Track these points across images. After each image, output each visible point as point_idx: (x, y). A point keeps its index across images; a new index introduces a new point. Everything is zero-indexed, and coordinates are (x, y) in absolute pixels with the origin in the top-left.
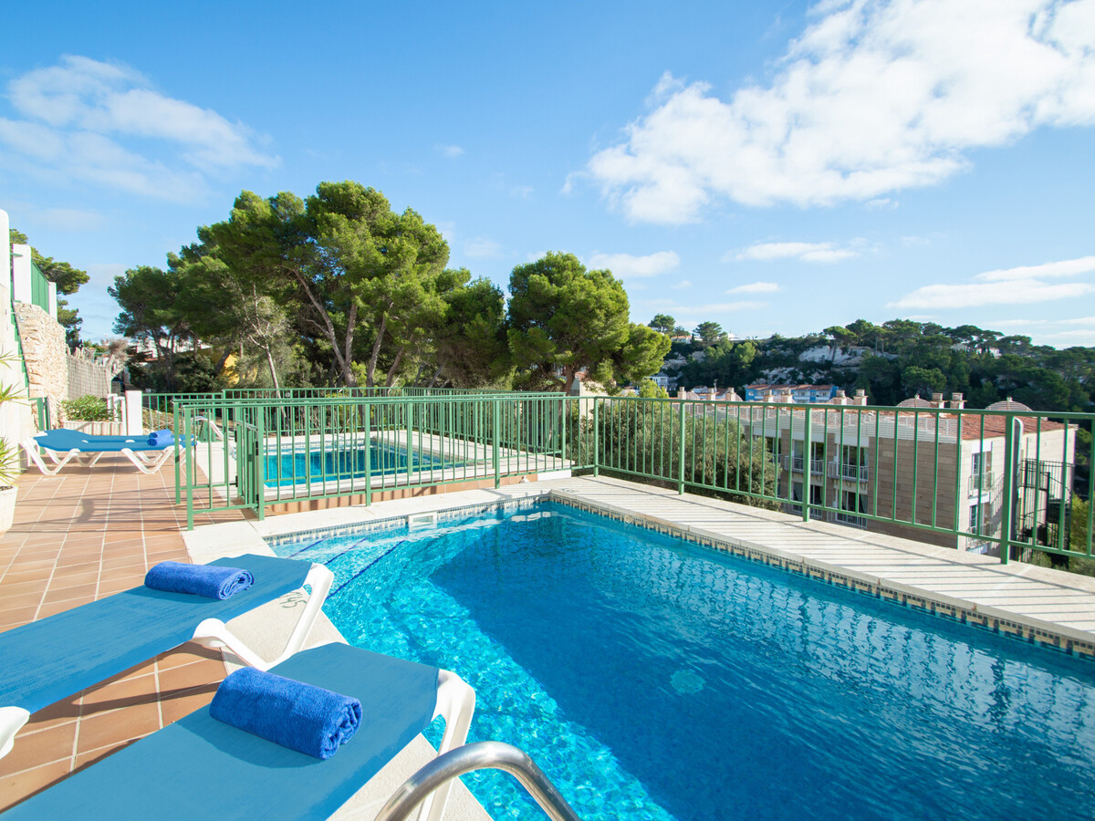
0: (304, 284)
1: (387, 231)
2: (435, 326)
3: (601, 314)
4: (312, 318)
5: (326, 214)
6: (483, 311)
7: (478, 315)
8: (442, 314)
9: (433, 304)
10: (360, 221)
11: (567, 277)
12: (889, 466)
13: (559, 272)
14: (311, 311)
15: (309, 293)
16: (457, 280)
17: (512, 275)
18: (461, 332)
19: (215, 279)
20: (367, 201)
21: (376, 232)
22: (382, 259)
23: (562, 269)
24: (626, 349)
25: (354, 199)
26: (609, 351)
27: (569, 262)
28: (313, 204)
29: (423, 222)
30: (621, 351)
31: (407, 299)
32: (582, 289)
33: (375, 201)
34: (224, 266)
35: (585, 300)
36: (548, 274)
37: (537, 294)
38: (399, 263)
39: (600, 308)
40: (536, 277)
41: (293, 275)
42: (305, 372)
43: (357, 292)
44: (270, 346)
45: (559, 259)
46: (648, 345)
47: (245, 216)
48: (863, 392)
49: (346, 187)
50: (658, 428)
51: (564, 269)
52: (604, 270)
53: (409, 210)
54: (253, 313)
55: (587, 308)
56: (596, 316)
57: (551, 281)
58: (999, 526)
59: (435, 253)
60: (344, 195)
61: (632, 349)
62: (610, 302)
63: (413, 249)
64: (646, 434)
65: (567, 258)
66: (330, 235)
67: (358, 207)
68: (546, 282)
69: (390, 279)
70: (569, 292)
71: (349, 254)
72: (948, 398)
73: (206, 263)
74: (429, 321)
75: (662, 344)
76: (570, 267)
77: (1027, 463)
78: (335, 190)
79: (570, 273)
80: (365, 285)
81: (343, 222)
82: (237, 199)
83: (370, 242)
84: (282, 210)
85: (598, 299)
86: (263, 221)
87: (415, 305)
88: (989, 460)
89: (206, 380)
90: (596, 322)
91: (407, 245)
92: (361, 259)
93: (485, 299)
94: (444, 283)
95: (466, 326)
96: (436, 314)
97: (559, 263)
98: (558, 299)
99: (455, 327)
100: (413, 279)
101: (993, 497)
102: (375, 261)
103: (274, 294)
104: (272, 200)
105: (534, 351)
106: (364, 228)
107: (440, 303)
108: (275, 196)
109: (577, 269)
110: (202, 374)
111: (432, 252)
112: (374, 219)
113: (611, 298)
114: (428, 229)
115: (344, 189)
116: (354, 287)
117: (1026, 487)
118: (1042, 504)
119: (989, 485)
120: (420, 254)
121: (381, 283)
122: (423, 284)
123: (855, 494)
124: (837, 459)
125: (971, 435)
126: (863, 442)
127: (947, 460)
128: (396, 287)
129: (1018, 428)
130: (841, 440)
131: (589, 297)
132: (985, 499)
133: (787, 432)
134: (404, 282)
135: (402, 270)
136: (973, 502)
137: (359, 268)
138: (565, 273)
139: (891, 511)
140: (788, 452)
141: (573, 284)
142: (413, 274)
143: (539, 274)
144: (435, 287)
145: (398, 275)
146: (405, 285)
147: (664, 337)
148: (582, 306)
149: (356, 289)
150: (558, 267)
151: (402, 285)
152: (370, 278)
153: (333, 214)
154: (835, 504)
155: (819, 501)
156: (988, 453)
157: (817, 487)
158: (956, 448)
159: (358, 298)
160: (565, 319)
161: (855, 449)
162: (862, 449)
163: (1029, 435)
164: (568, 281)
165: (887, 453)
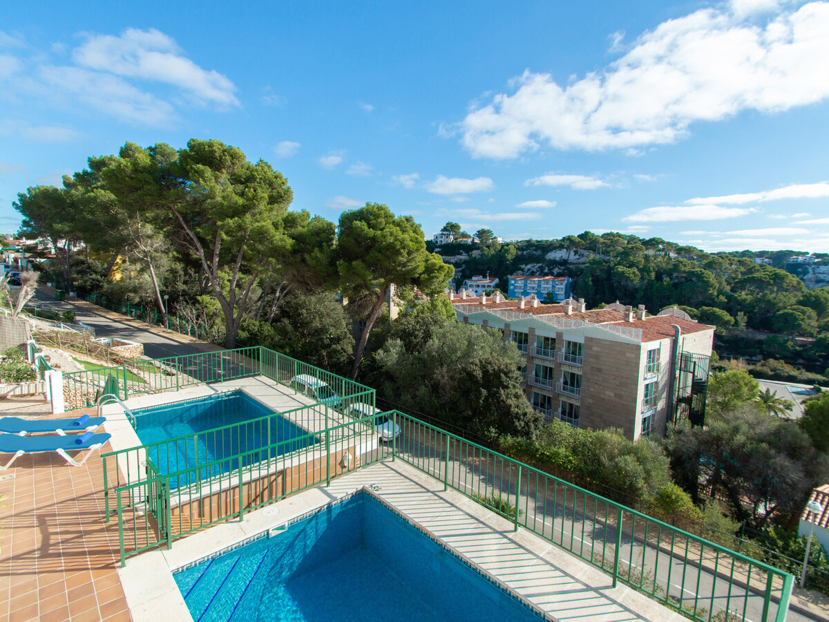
0: (178, 215)
1: (245, 179)
2: (284, 256)
3: (404, 252)
4: (185, 240)
5: (194, 165)
6: (320, 246)
7: (316, 249)
8: (288, 247)
9: (282, 240)
10: (222, 173)
11: (381, 223)
12: (597, 357)
13: (375, 219)
14: (184, 236)
15: (183, 223)
16: (300, 220)
17: (341, 218)
18: (303, 260)
19: (106, 207)
20: (228, 157)
21: (235, 180)
22: (241, 201)
23: (377, 216)
24: (422, 276)
25: (217, 154)
26: (411, 278)
27: (382, 212)
28: (184, 156)
29: (271, 170)
30: (419, 277)
31: (261, 235)
32: (391, 234)
33: (234, 156)
34: (113, 197)
35: (393, 243)
36: (367, 221)
37: (359, 235)
38: (254, 205)
39: (404, 248)
40: (358, 223)
41: (170, 208)
42: (180, 276)
43: (222, 227)
44: (151, 259)
45: (375, 209)
47: (129, 164)
48: (583, 300)
49: (211, 145)
50: (444, 336)
51: (379, 217)
52: (408, 216)
53: (261, 161)
54: (137, 232)
55: (395, 248)
56: (401, 254)
57: (370, 226)
58: (664, 395)
59: (281, 196)
60: (210, 151)
61: (426, 277)
62: (411, 243)
63: (264, 194)
64: (434, 343)
65: (380, 208)
66: (198, 182)
67: (220, 161)
68: (366, 227)
69: (248, 218)
70: (382, 236)
71: (213, 198)
72: (637, 308)
73: (98, 194)
74: (277, 252)
75: (448, 272)
76: (383, 216)
77: (682, 355)
79: (383, 220)
80: (229, 223)
81: (208, 172)
82: (122, 148)
83: (230, 188)
84: (159, 157)
85: (402, 242)
86: (144, 168)
87: (268, 239)
88: (659, 354)
89: (98, 280)
90: (401, 258)
91: (260, 191)
92: (225, 203)
94: (290, 222)
95: (307, 256)
96: (284, 247)
97: (375, 212)
98: (374, 239)
99: (299, 257)
100: (265, 219)
101: (661, 377)
102: (236, 203)
103: (153, 221)
104: (151, 149)
105: (357, 278)
106: (224, 176)
107: (287, 240)
108: (153, 146)
109: (388, 216)
110: (94, 276)
111: (278, 197)
112: (233, 170)
113: (411, 240)
114: (276, 177)
115: (209, 146)
116: (219, 223)
117: (680, 370)
118: (690, 383)
119: (658, 370)
120: (271, 197)
121: (240, 221)
122: (273, 223)
123: (574, 374)
124: (564, 350)
125: (648, 338)
126: (580, 340)
127: (632, 356)
128: (252, 225)
129: (677, 331)
130: (566, 338)
131: (396, 240)
132: (655, 380)
133: (532, 330)
134: (259, 222)
135: (257, 211)
136: (647, 382)
137: (223, 209)
138: (379, 220)
139: (596, 386)
140: (533, 343)
141: (384, 231)
142: (266, 215)
143: (360, 220)
144: (283, 225)
145: (254, 215)
146: (259, 224)
147: (449, 268)
148: (391, 247)
149: (221, 225)
150: (374, 216)
151: (257, 224)
152: (232, 217)
153: (200, 166)
154: (562, 380)
155: (551, 377)
156: (659, 350)
157: (551, 369)
158: (638, 348)
159: (222, 233)
160: (380, 255)
161: (575, 344)
162: (580, 344)
163: (684, 336)
164: (382, 227)
165: (595, 349)
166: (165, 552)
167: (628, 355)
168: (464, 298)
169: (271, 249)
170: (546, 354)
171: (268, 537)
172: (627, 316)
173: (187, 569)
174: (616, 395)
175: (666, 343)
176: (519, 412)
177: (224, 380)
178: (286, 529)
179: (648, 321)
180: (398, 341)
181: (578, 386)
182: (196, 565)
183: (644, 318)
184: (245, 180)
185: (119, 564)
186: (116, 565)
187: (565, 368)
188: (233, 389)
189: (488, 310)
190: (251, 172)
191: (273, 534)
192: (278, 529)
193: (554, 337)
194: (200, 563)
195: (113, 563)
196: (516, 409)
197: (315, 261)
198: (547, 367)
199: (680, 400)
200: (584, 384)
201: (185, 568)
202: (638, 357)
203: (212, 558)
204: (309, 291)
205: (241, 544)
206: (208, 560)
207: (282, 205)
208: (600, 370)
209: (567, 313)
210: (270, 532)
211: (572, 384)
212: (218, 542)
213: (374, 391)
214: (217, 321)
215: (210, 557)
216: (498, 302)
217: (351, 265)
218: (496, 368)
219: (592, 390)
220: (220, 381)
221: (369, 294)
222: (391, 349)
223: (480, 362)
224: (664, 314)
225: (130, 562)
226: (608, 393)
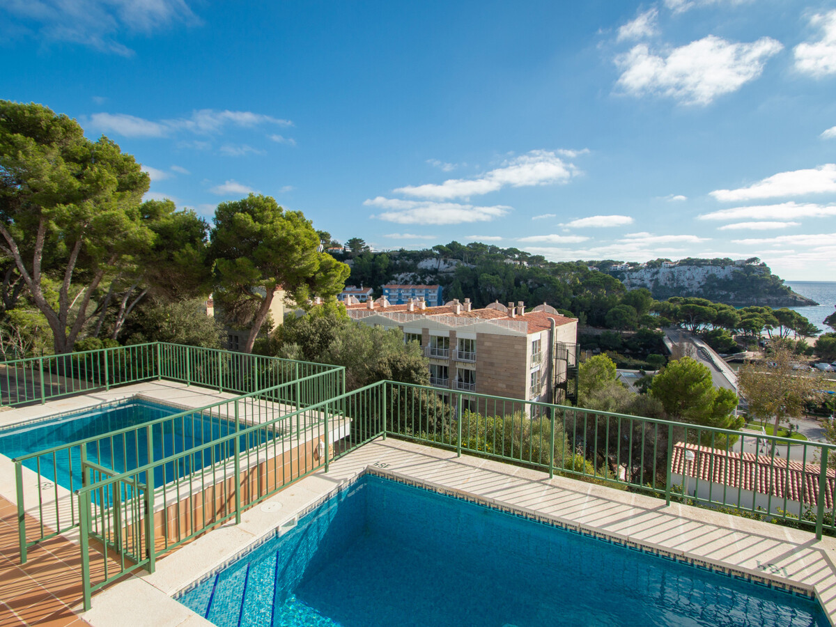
1: (81, 157)
2: (142, 252)
3: (299, 248)
5: (8, 135)
6: (192, 240)
7: (188, 245)
8: (152, 243)
9: (142, 233)
10: (52, 147)
11: (267, 217)
12: (488, 351)
13: (261, 212)
16: (163, 211)
17: (217, 211)
18: (170, 259)
20: (60, 129)
21: (69, 157)
22: (77, 184)
23: (263, 209)
24: (317, 275)
25: (43, 123)
26: (304, 277)
27: (269, 204)
29: (119, 151)
30: (313, 277)
31: (111, 226)
32: (283, 228)
33: (69, 129)
35: (285, 238)
36: (252, 213)
37: (242, 229)
38: (98, 189)
39: (298, 244)
40: (240, 215)
43: (48, 217)
45: (261, 201)
46: (335, 273)
48: (469, 300)
49: (33, 110)
50: (347, 337)
51: (265, 209)
52: (297, 211)
53: (104, 138)
55: (287, 243)
56: (294, 250)
57: (255, 219)
58: (545, 382)
59: (135, 183)
60: (30, 119)
61: (323, 275)
62: (307, 240)
63: (113, 178)
64: (337, 345)
65: (267, 200)
66: (15, 157)
67: (47, 132)
68: (250, 220)
69: (89, 205)
70: (273, 229)
71: (38, 177)
72: (516, 305)
74: (133, 247)
75: (344, 271)
76: (270, 208)
77: (557, 344)
78: (19, 112)
79: (270, 213)
80: (61, 210)
81: (31, 145)
83: (63, 167)
85: (296, 237)
87: (119, 232)
88: (540, 344)
90: (295, 255)
91: (106, 173)
92: (55, 186)
93: (191, 228)
94: (149, 212)
95: (176, 254)
96: (144, 242)
97: (260, 204)
98: (261, 234)
99: (164, 254)
100: (117, 209)
101: (542, 367)
102: (71, 186)
105: (242, 277)
106: (55, 152)
107: (147, 233)
109: (275, 210)
111: (132, 183)
112: (66, 145)
113: (305, 236)
114: (126, 160)
116: (44, 210)
117: (556, 359)
118: (564, 369)
119: (540, 360)
120: (120, 183)
121: (78, 209)
122: (127, 213)
123: (468, 371)
124: (457, 348)
125: (532, 331)
126: (473, 337)
127: (520, 347)
128: (96, 215)
129: (552, 324)
130: (459, 335)
131: (288, 235)
132: (538, 369)
133: (426, 330)
134: (105, 210)
135: (101, 197)
136: (533, 371)
137: (52, 193)
138: (266, 213)
139: (489, 380)
140: (427, 344)
141: (275, 223)
142: (114, 202)
143: (243, 212)
144: (140, 216)
145: (97, 202)
146: (108, 213)
147: (345, 267)
148: (283, 242)
149: (48, 214)
150: (259, 208)
151: (103, 213)
152: (65, 203)
153: (19, 137)
154: (457, 378)
155: (446, 376)
156: (540, 340)
157: (446, 368)
158: (525, 339)
159: (50, 221)
160: (270, 252)
161: (467, 341)
162: (472, 341)
163: (557, 327)
164: (269, 220)
165: (487, 344)
166: (148, 578)
167: (516, 347)
168: (350, 304)
169: (124, 243)
170: (440, 353)
171: (277, 537)
172: (510, 312)
173: (186, 593)
174: (508, 386)
175: (545, 333)
176: (432, 407)
177: (111, 388)
178: (296, 524)
179: (526, 316)
180: (296, 346)
181: (472, 382)
182: (196, 586)
183: (523, 314)
184: (85, 159)
185: (81, 606)
186: (72, 610)
187: (459, 366)
188: (130, 395)
189: (379, 314)
190: (90, 150)
191: (283, 531)
192: (286, 525)
193: (448, 335)
194: (202, 582)
195: (66, 609)
196: (429, 405)
197: (187, 259)
198: (442, 367)
199: (558, 386)
200: (477, 379)
201: (183, 592)
202: (525, 349)
203: (216, 573)
204: (175, 297)
205: (249, 549)
206: (211, 576)
207: (135, 193)
208: (492, 364)
209: (455, 313)
210: (280, 530)
211: (467, 381)
212: (222, 551)
213: (343, 368)
214: (36, 342)
215: (214, 572)
216: (385, 306)
217: (235, 263)
218: (406, 366)
219: (486, 384)
220: (105, 389)
221: (251, 300)
222: (289, 355)
223: (389, 361)
224: (537, 311)
225: (96, 601)
226: (500, 385)
